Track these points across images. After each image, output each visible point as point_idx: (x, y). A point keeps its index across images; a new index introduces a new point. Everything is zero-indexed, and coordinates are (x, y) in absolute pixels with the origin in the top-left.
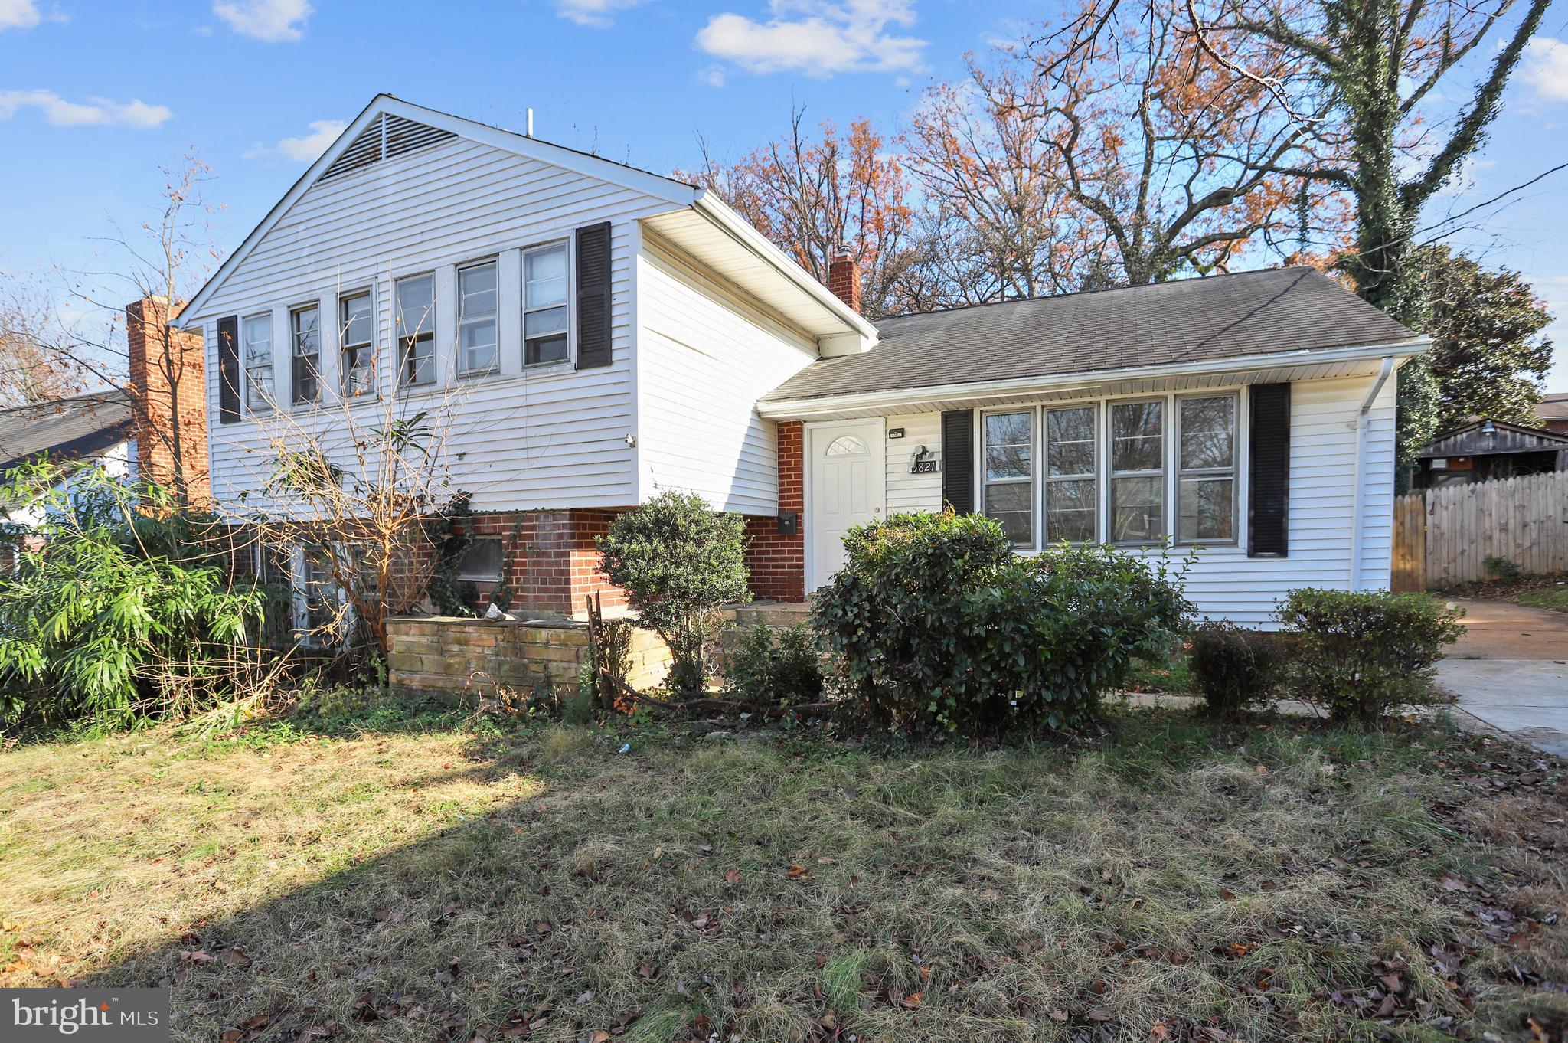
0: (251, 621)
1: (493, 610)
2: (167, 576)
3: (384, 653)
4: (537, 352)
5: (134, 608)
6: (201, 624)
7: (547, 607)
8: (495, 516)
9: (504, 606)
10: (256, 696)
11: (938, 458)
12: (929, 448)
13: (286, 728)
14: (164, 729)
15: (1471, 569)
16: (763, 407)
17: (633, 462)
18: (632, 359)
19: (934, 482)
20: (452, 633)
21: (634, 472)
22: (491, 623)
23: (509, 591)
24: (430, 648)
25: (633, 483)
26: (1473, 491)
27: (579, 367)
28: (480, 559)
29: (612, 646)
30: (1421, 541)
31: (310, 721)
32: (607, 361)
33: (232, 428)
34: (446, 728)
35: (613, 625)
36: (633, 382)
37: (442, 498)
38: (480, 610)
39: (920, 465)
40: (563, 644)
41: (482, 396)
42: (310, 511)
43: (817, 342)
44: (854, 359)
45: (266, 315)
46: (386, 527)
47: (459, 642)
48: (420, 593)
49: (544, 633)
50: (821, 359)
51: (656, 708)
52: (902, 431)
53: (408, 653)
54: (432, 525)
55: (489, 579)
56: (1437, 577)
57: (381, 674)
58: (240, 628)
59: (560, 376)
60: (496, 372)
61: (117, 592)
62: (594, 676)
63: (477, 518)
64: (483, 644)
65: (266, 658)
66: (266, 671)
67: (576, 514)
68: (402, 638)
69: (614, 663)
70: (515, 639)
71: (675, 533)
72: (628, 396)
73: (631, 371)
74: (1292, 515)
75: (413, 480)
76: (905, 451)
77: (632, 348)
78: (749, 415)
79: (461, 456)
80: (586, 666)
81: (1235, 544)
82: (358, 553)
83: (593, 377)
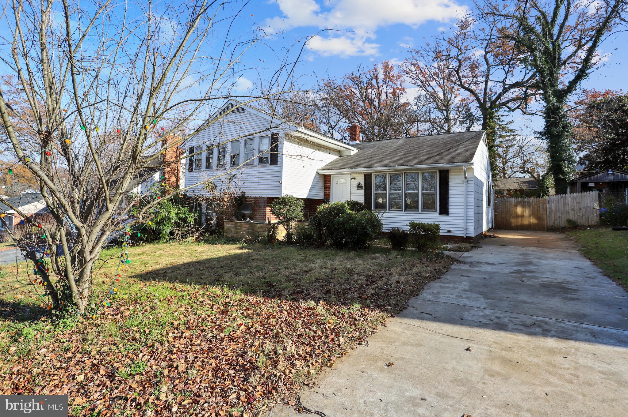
0: (195, 220)
1: (248, 219)
2: (179, 209)
3: (223, 228)
4: (261, 161)
5: (173, 216)
6: (184, 220)
7: (261, 219)
8: (251, 198)
9: (251, 219)
10: (195, 237)
11: (363, 185)
12: (361, 183)
13: (203, 242)
14: (176, 243)
15: (562, 223)
16: (319, 172)
17: (281, 187)
18: (282, 164)
19: (362, 192)
20: (239, 224)
21: (281, 189)
22: (247, 222)
23: (253, 215)
24: (233, 228)
25: (281, 192)
26: (562, 197)
27: (270, 165)
28: (246, 208)
29: (273, 229)
30: (545, 213)
31: (207, 241)
32: (277, 164)
33: (191, 173)
34: (236, 244)
35: (274, 224)
36: (282, 169)
37: (239, 193)
38: (245, 219)
39: (359, 187)
40: (262, 227)
41: (250, 170)
42: (209, 195)
43: (339, 153)
44: (348, 156)
45: (200, 147)
46: (226, 199)
47: (240, 226)
48: (232, 215)
49: (258, 225)
50: (341, 156)
51: (281, 243)
52: (355, 178)
53: (229, 229)
54: (236, 200)
55: (249, 212)
56: (551, 225)
57: (222, 234)
58: (193, 221)
59: (266, 167)
60: (253, 164)
61: (170, 212)
62: (268, 235)
63: (246, 198)
64: (246, 227)
65: (198, 228)
66: (197, 231)
67: (268, 198)
68: (228, 225)
69: (274, 232)
70: (252, 226)
71: (286, 204)
72: (280, 172)
73: (281, 166)
74: (450, 204)
75: (232, 189)
76: (355, 183)
77: (282, 161)
78: (315, 173)
79: (244, 183)
80: (267, 233)
81: (436, 211)
82: (218, 205)
83: (273, 167)
